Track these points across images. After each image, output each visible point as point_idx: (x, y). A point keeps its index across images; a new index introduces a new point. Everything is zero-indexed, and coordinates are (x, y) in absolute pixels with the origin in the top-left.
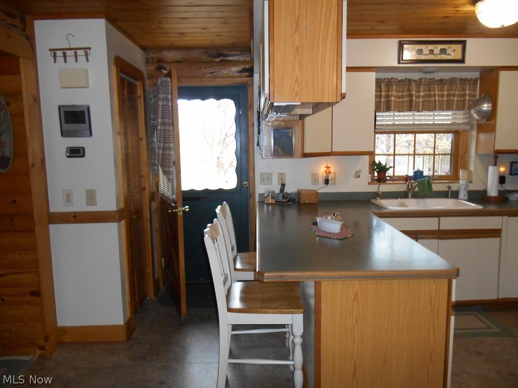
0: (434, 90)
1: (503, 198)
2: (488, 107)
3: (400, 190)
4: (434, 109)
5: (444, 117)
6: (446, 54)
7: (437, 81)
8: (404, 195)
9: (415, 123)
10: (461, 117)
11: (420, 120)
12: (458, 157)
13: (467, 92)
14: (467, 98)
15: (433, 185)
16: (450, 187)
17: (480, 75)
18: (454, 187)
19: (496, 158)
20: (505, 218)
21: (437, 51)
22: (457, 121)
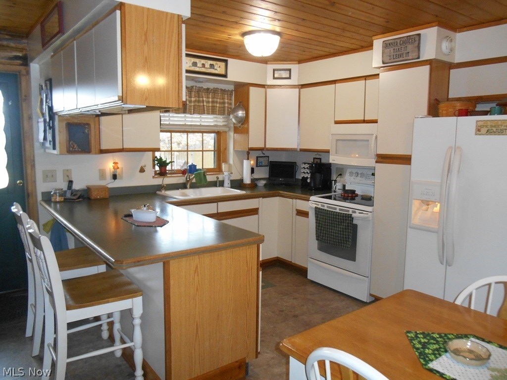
0: (202, 97)
1: (253, 185)
2: (243, 114)
3: (179, 182)
4: (203, 113)
5: (208, 120)
6: (214, 69)
7: (204, 89)
8: (183, 186)
9: (187, 124)
10: (222, 120)
11: (192, 121)
12: (220, 153)
13: (226, 101)
14: (226, 105)
15: (207, 177)
16: (218, 178)
17: (235, 88)
18: (221, 178)
19: (248, 153)
20: (261, 199)
21: (207, 66)
22: (219, 124)
